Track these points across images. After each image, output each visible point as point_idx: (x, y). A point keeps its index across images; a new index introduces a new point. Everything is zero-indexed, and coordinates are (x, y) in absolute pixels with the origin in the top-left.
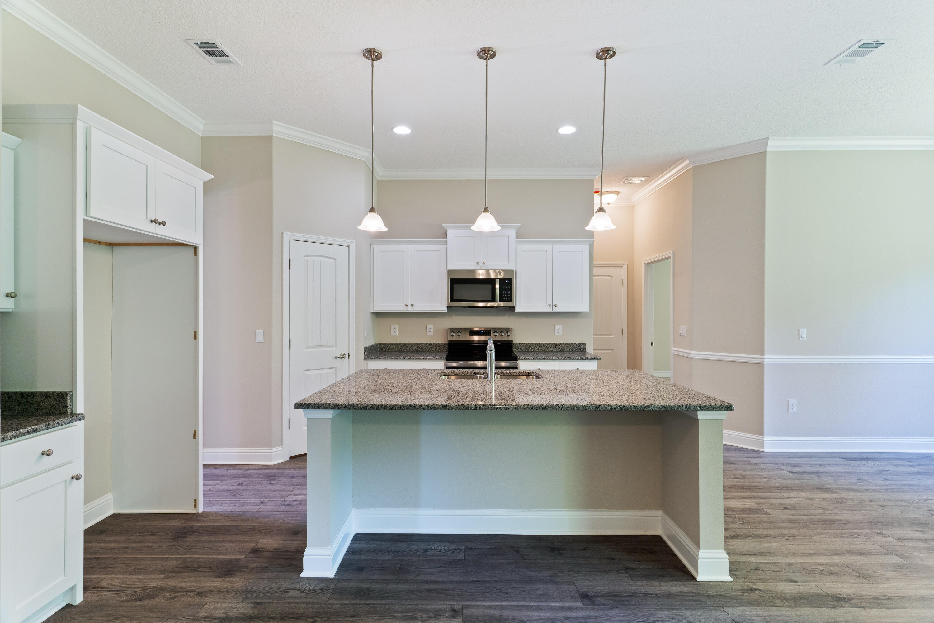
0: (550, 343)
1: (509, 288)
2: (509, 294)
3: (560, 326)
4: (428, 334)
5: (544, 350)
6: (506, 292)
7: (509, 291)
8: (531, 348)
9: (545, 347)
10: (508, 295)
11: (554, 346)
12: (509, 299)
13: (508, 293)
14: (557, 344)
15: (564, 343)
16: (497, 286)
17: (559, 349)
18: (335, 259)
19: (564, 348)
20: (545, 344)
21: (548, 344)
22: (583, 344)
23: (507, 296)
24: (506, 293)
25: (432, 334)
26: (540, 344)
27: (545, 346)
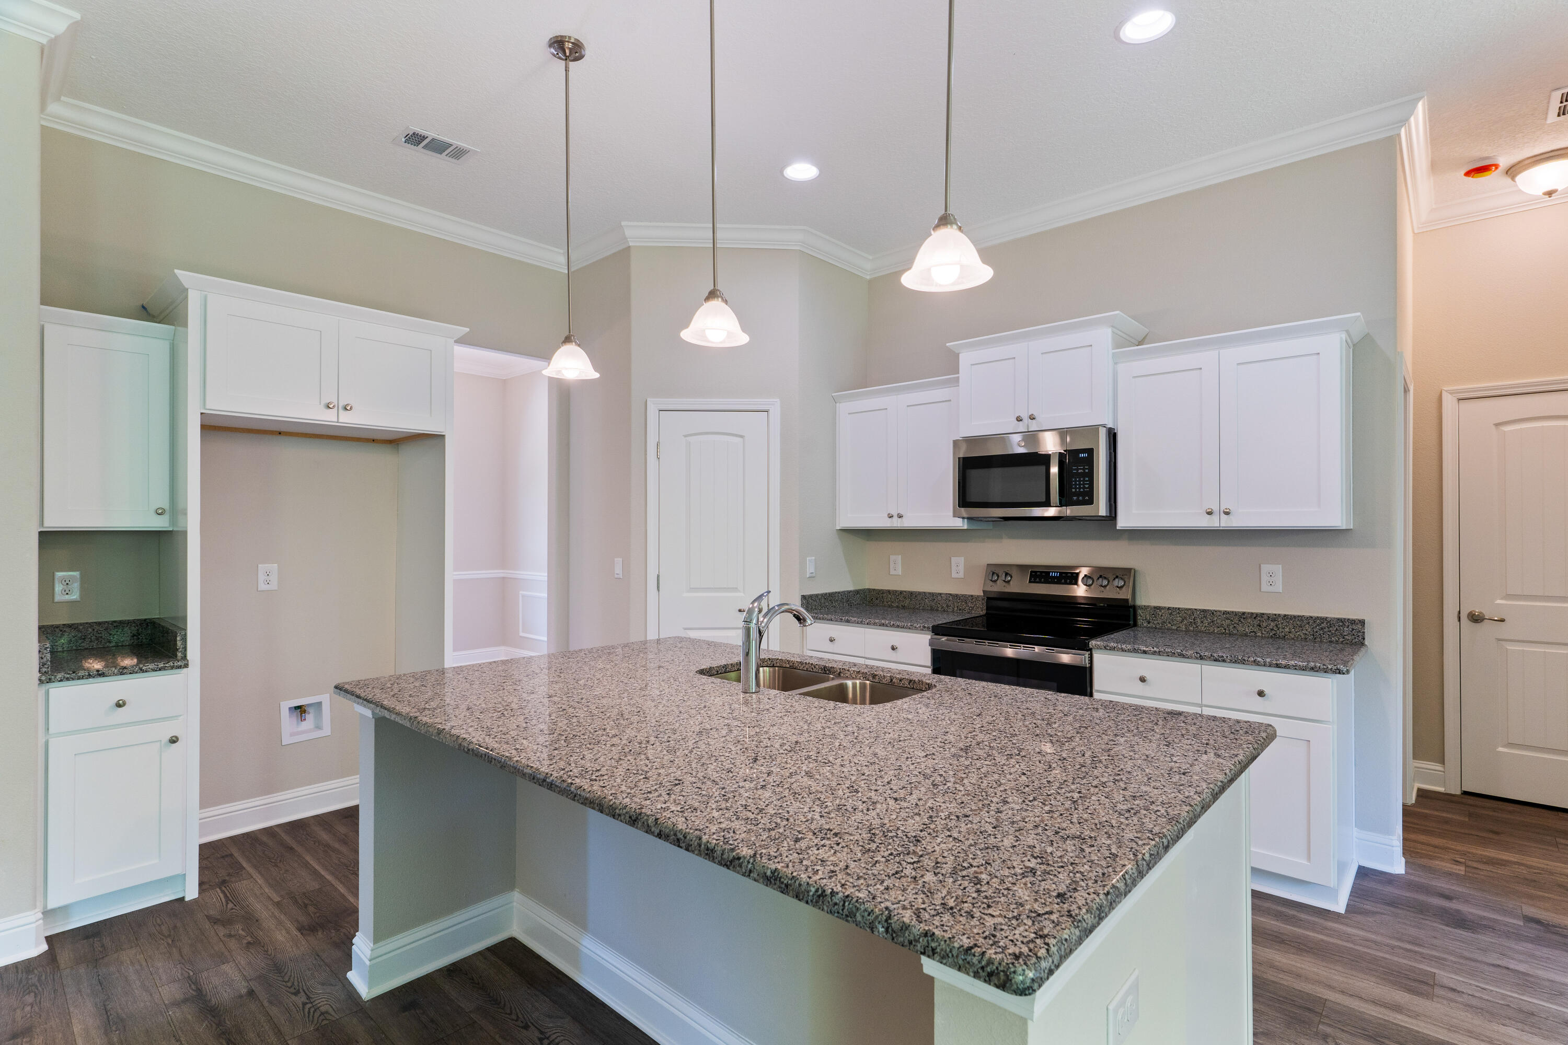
0: (1244, 613)
1: (1087, 471)
2: (1087, 486)
3: (1278, 569)
4: (954, 575)
5: (1225, 629)
6: (1080, 481)
7: (1087, 479)
8: (1185, 622)
9: (1228, 622)
10: (1084, 488)
11: (1256, 622)
12: (1087, 498)
13: (1084, 484)
14: (1266, 617)
15: (1285, 615)
16: (1054, 470)
17: (1272, 630)
18: (742, 437)
19: (1287, 630)
20: (1225, 613)
21: (1236, 614)
22: (1353, 622)
23: (1082, 490)
24: (1080, 484)
25: (961, 575)
26: (1213, 613)
27: (1228, 619)
